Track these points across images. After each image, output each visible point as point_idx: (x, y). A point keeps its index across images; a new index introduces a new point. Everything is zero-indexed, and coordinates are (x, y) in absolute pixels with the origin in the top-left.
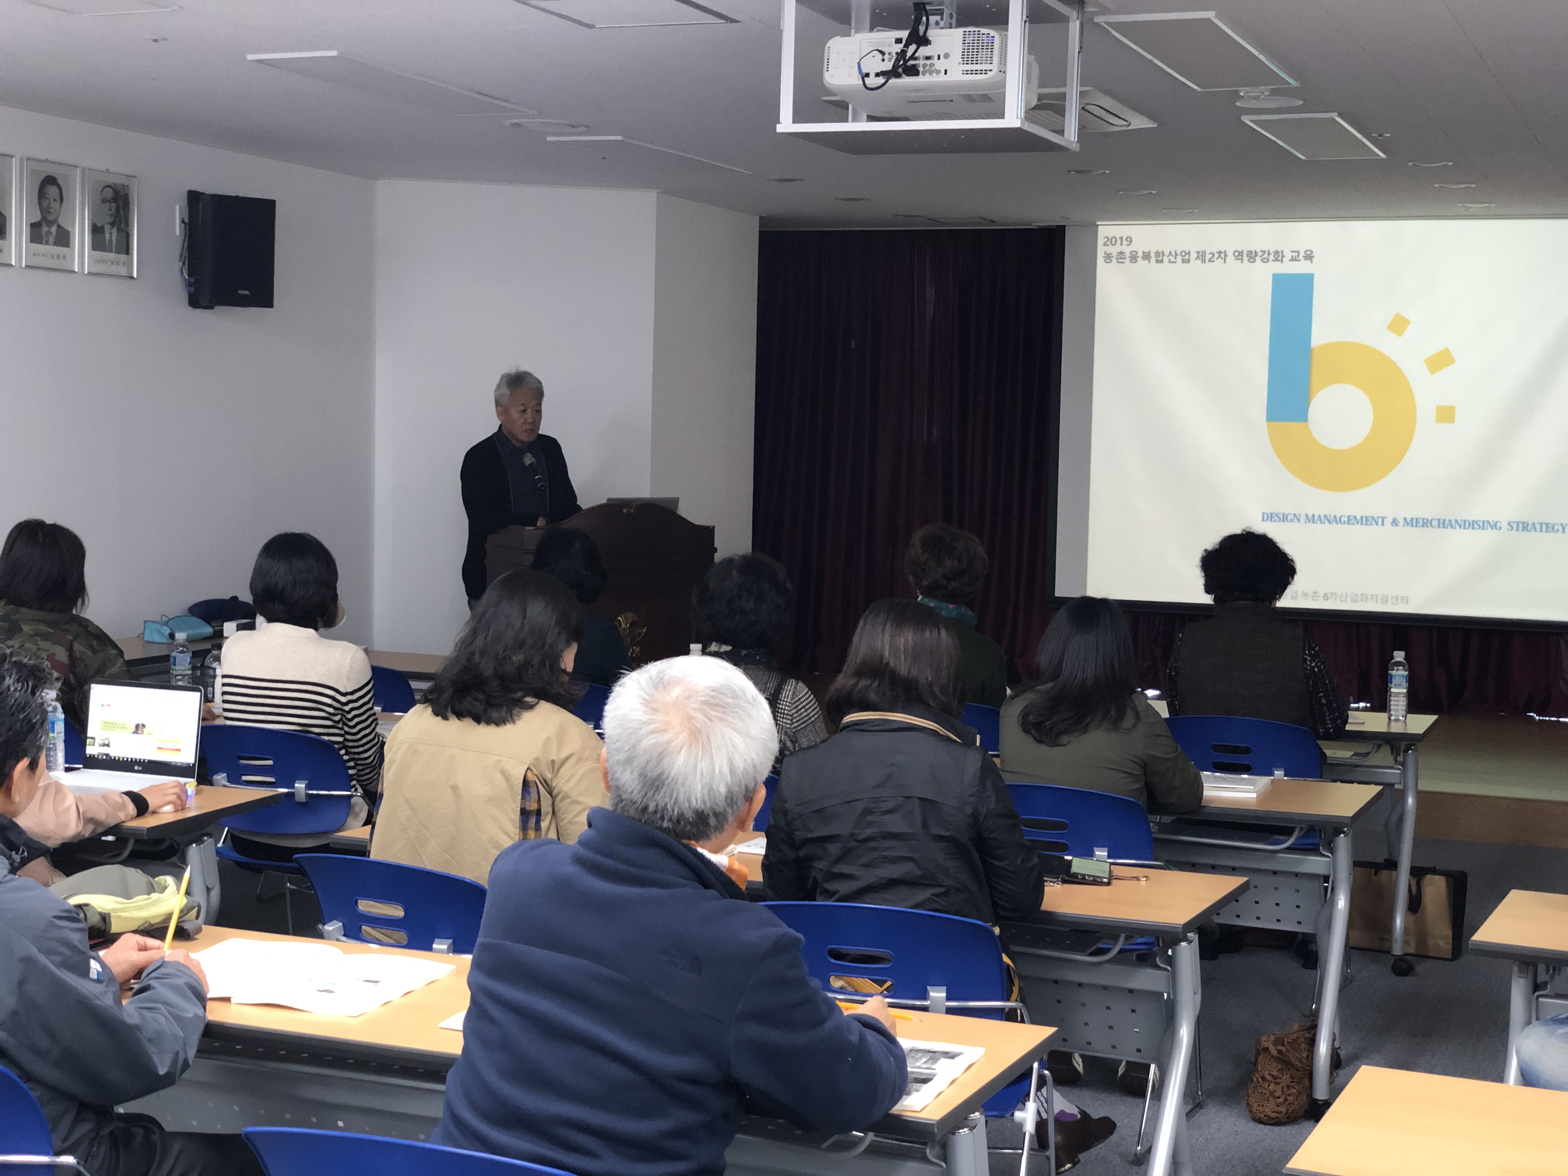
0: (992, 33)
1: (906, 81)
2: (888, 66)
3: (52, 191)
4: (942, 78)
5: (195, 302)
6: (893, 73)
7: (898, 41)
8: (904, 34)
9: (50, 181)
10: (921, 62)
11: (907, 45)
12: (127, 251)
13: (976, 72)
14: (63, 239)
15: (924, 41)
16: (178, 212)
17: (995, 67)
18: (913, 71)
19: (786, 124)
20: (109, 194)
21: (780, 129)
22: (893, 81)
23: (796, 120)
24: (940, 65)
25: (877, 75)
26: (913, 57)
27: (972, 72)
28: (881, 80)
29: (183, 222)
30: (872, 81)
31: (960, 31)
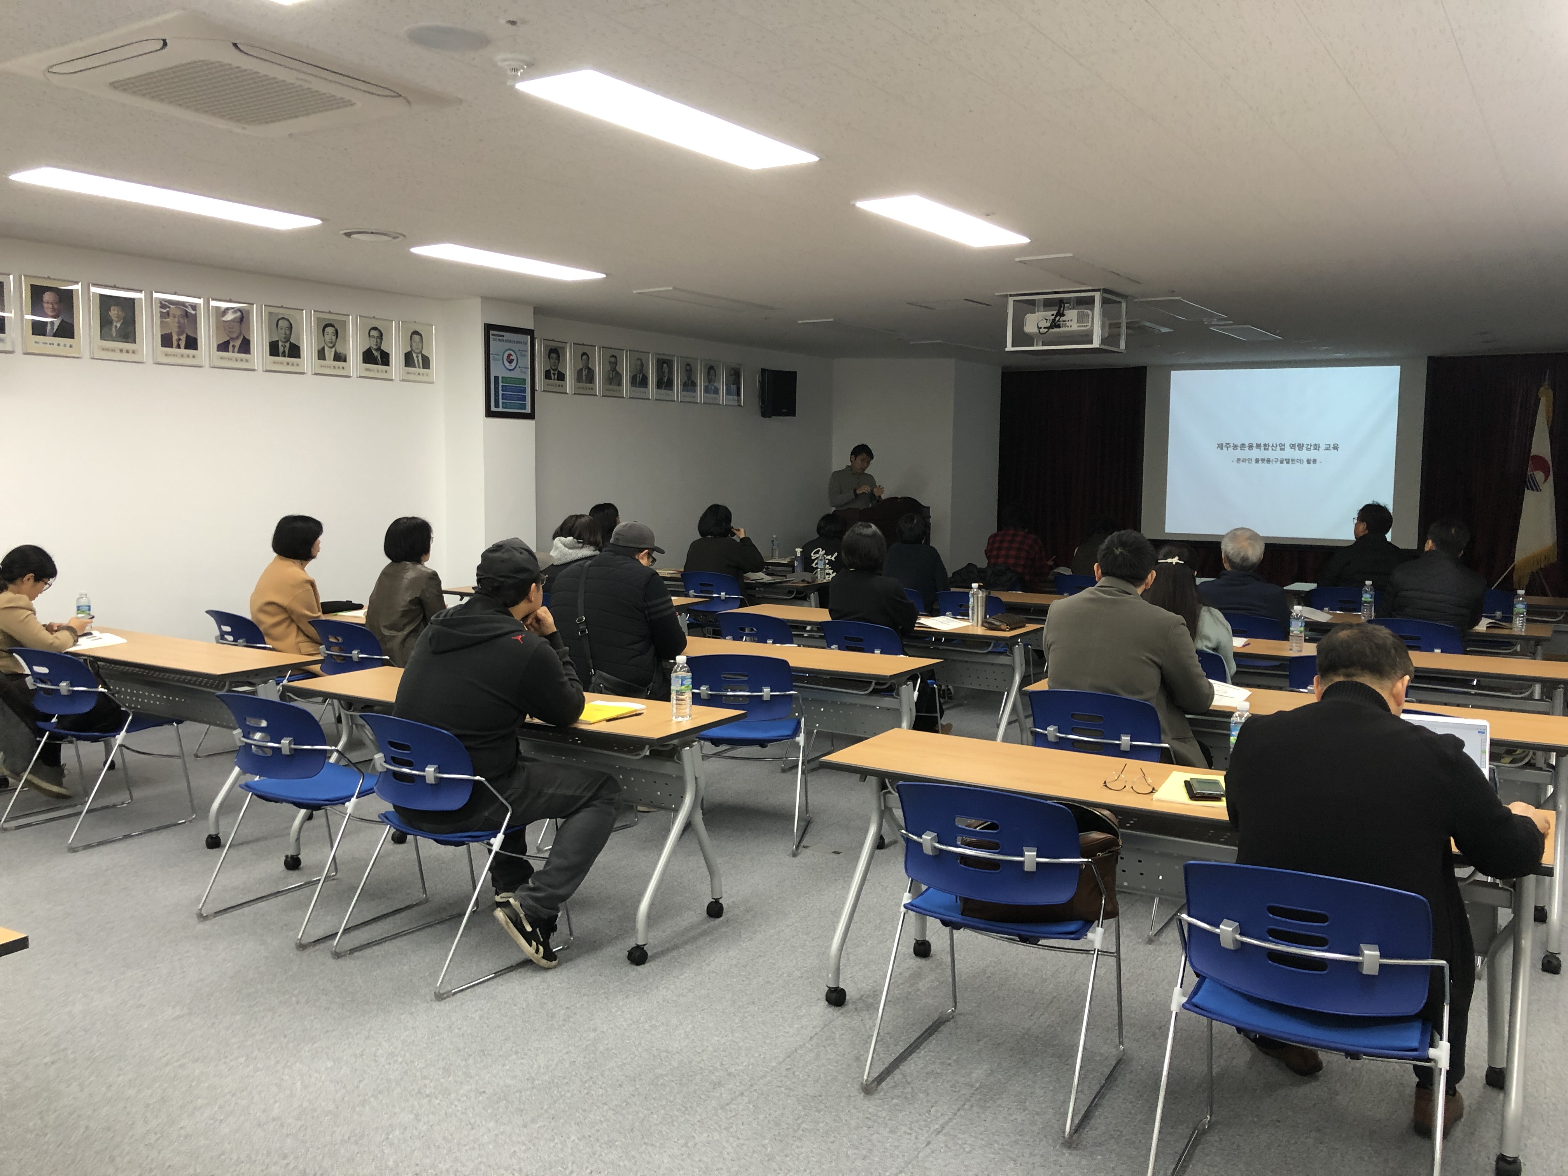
0: (1089, 312)
1: (1056, 330)
2: (1048, 324)
3: (712, 371)
4: (1069, 329)
5: (764, 415)
6: (1051, 327)
7: (1053, 315)
8: (1055, 313)
9: (711, 368)
10: (1061, 323)
11: (1056, 317)
12: (739, 395)
13: (1083, 326)
14: (716, 391)
15: (1064, 315)
16: (757, 378)
17: (1090, 324)
18: (1059, 326)
19: (1009, 348)
20: (733, 372)
21: (1007, 349)
22: (1050, 330)
23: (1013, 346)
24: (1068, 324)
25: (1045, 328)
26: (1058, 321)
27: (1081, 326)
28: (1046, 330)
29: (759, 381)
30: (1043, 330)
31: (1076, 312)
